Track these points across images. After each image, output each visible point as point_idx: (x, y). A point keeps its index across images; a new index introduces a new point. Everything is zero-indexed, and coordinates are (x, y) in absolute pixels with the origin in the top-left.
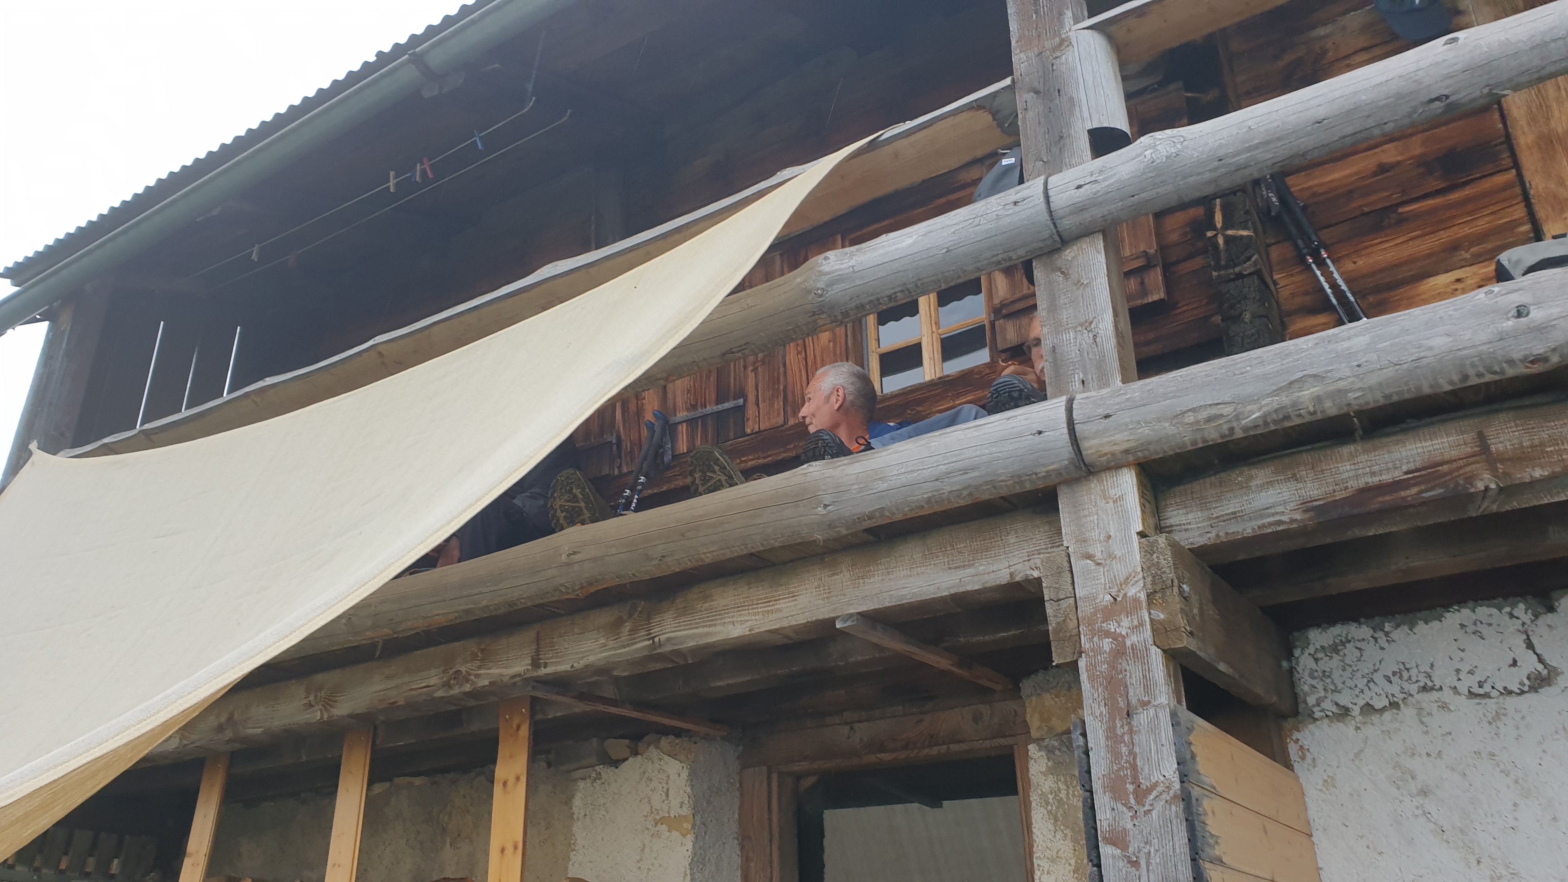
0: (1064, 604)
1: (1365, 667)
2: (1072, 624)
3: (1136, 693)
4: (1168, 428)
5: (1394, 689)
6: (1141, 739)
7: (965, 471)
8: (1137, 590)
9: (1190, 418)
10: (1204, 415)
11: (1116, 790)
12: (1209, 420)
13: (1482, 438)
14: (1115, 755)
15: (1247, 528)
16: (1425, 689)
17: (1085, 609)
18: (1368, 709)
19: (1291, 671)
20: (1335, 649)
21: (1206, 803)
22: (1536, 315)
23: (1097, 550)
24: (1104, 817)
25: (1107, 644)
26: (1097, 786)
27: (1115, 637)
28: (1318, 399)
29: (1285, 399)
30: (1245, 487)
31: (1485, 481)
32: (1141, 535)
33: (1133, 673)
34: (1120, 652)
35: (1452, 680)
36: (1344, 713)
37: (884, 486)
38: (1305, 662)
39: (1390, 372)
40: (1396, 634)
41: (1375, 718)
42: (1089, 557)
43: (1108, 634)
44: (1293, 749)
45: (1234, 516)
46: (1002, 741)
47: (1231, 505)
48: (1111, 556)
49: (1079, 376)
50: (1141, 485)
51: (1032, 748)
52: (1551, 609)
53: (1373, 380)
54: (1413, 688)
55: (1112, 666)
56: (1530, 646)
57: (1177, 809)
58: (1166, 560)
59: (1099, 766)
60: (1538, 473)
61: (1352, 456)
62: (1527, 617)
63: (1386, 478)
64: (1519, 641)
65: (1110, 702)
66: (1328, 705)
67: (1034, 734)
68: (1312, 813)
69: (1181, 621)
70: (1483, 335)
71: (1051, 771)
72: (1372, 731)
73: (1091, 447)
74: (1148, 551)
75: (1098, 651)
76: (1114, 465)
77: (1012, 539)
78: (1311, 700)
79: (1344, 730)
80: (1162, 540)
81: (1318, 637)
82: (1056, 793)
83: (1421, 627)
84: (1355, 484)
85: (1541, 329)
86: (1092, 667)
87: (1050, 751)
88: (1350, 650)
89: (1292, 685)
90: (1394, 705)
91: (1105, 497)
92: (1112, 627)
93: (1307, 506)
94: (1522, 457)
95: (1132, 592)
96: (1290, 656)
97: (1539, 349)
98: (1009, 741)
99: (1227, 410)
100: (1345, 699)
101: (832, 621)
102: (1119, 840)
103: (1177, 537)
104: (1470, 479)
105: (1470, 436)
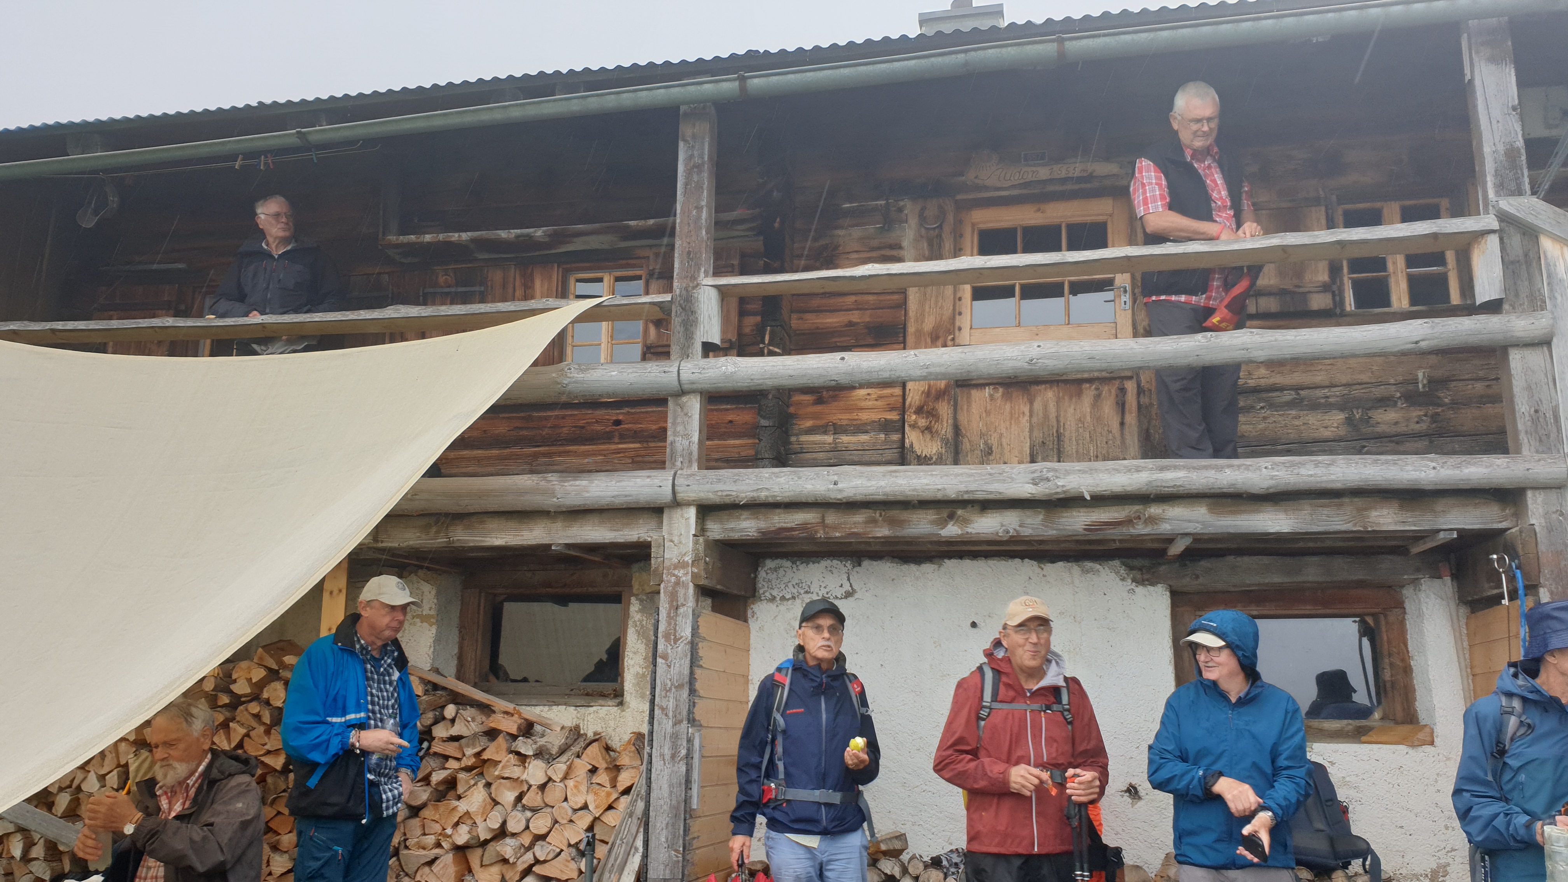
0: (659, 560)
1: (786, 580)
2: (661, 569)
3: (681, 600)
4: (711, 496)
5: (795, 591)
6: (679, 619)
7: (626, 496)
8: (688, 559)
9: (720, 493)
10: (725, 494)
11: (667, 637)
12: (727, 496)
13: (823, 517)
14: (669, 624)
15: (736, 536)
16: (807, 592)
17: (667, 563)
18: (783, 598)
19: (756, 577)
20: (776, 570)
21: (700, 645)
22: (840, 486)
23: (676, 539)
24: (661, 647)
25: (673, 579)
26: (660, 635)
27: (677, 576)
28: (767, 497)
29: (755, 494)
30: (738, 518)
31: (821, 534)
32: (695, 535)
33: (681, 592)
34: (677, 583)
35: (817, 590)
36: (773, 599)
37: (587, 495)
38: (762, 574)
39: (792, 493)
40: (802, 567)
41: (785, 603)
42: (672, 541)
43: (674, 575)
44: (749, 613)
45: (732, 530)
46: (617, 589)
47: (732, 525)
48: (680, 543)
49: (680, 459)
50: (698, 512)
51: (633, 599)
52: (860, 565)
53: (787, 494)
54: (802, 591)
55: (674, 589)
56: (849, 579)
57: (688, 647)
58: (701, 548)
59: (662, 628)
60: (837, 534)
61: (779, 514)
62: (850, 567)
63: (789, 525)
64: (845, 577)
65: (671, 603)
66: (767, 594)
67: (635, 591)
68: (752, 641)
69: (703, 574)
70: (823, 488)
71: (640, 611)
72: (782, 608)
73: (680, 496)
74: (696, 543)
75: (669, 581)
76: (688, 504)
77: (641, 521)
78: (761, 591)
79: (772, 606)
80: (701, 539)
81: (770, 564)
82: (641, 621)
83: (811, 565)
84: (778, 526)
85: (840, 491)
86: (666, 588)
87: (641, 601)
88: (781, 571)
89: (755, 584)
90: (794, 598)
91: (682, 516)
92: (676, 572)
93: (759, 531)
94: (835, 528)
95: (686, 559)
96: (756, 570)
97: (839, 497)
98: (620, 589)
99: (734, 493)
100: (775, 593)
101: (550, 545)
102: (665, 657)
103: (708, 534)
104: (816, 532)
105: (819, 515)
